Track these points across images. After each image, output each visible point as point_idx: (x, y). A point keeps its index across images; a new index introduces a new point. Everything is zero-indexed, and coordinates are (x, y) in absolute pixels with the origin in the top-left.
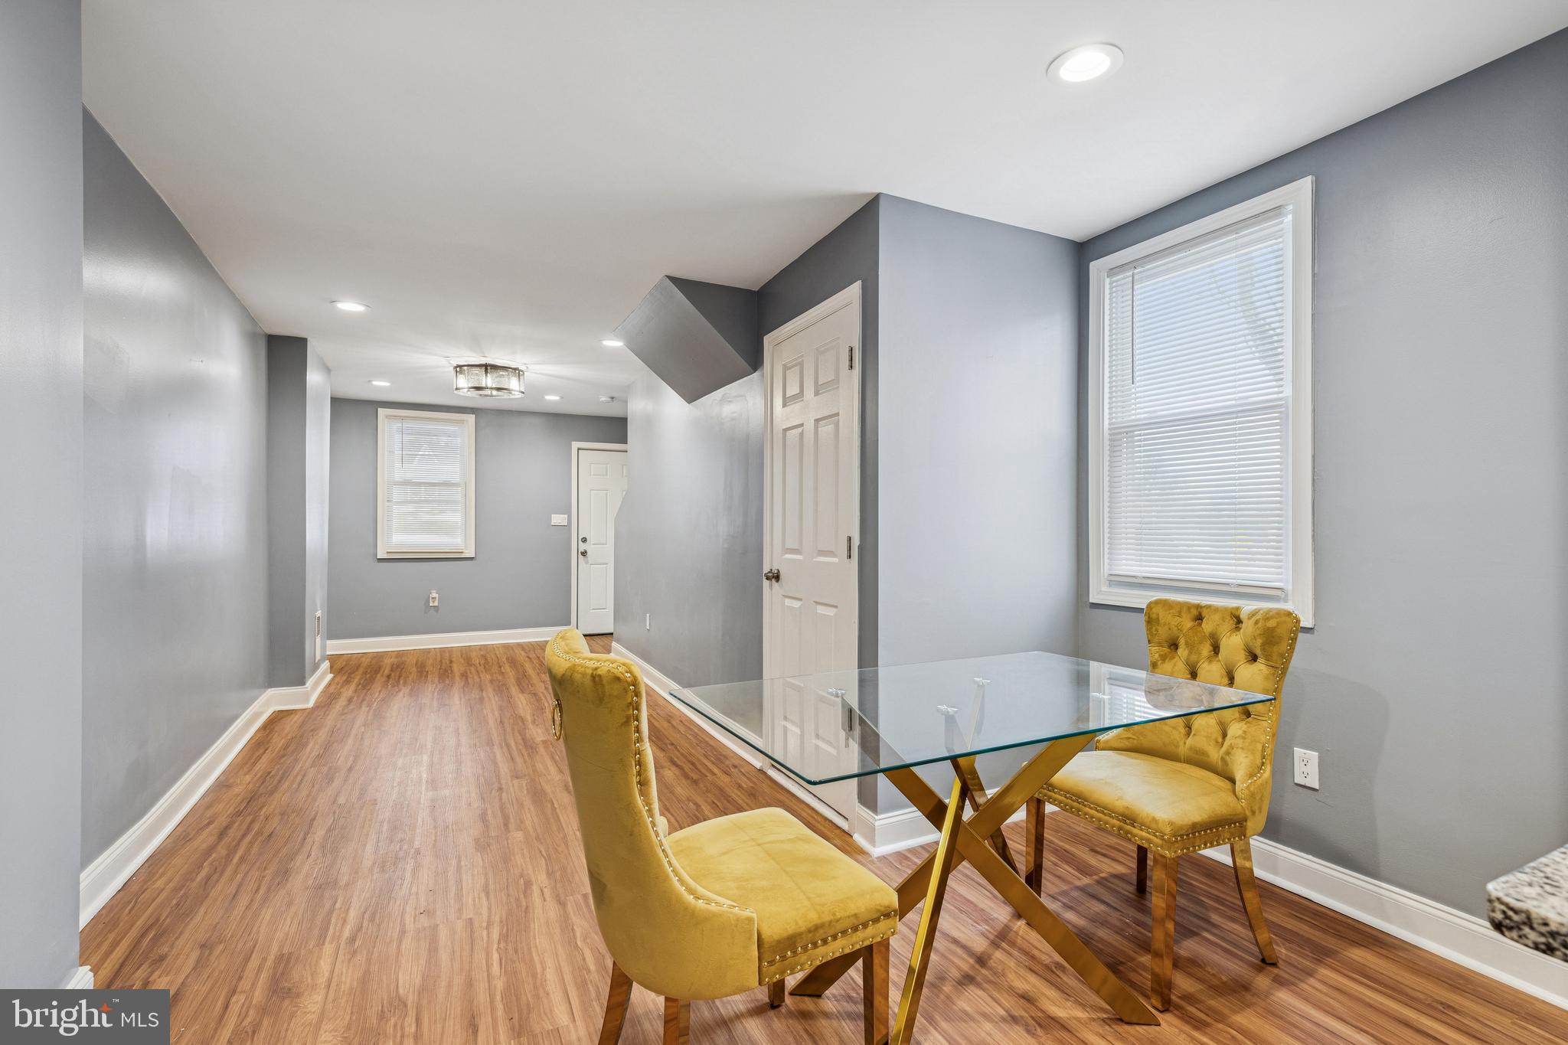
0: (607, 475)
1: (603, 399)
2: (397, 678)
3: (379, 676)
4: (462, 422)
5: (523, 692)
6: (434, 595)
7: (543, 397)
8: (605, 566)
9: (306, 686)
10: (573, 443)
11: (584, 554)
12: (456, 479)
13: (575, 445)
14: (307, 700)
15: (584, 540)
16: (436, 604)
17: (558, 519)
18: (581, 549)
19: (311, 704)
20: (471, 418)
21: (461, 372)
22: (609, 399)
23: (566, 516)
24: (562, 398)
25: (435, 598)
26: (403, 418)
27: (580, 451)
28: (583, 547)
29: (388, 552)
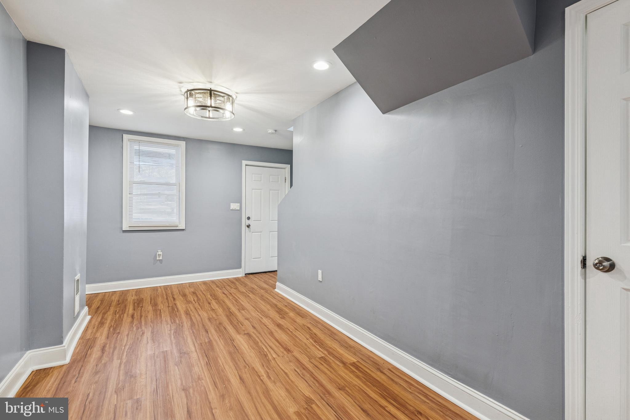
0: (261, 181)
1: (270, 131)
2: (139, 317)
3: (125, 315)
4: (177, 146)
5: (239, 333)
6: (160, 253)
7: (232, 129)
8: (260, 233)
9: (64, 344)
10: (243, 161)
11: (248, 226)
12: (173, 181)
13: (244, 162)
14: (65, 358)
15: (249, 218)
16: (161, 258)
17: (234, 206)
18: (247, 224)
19: (68, 360)
20: (183, 144)
21: (191, 95)
22: (274, 132)
23: (239, 204)
24: (244, 130)
25: (160, 255)
26: (140, 141)
27: (246, 166)
28: (248, 222)
29: (129, 226)
